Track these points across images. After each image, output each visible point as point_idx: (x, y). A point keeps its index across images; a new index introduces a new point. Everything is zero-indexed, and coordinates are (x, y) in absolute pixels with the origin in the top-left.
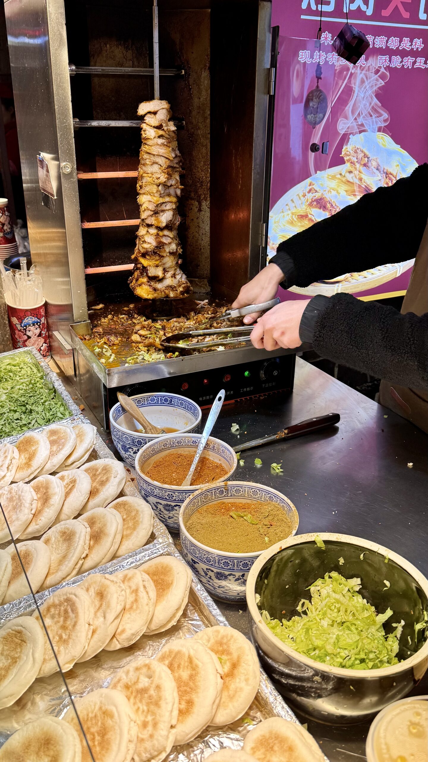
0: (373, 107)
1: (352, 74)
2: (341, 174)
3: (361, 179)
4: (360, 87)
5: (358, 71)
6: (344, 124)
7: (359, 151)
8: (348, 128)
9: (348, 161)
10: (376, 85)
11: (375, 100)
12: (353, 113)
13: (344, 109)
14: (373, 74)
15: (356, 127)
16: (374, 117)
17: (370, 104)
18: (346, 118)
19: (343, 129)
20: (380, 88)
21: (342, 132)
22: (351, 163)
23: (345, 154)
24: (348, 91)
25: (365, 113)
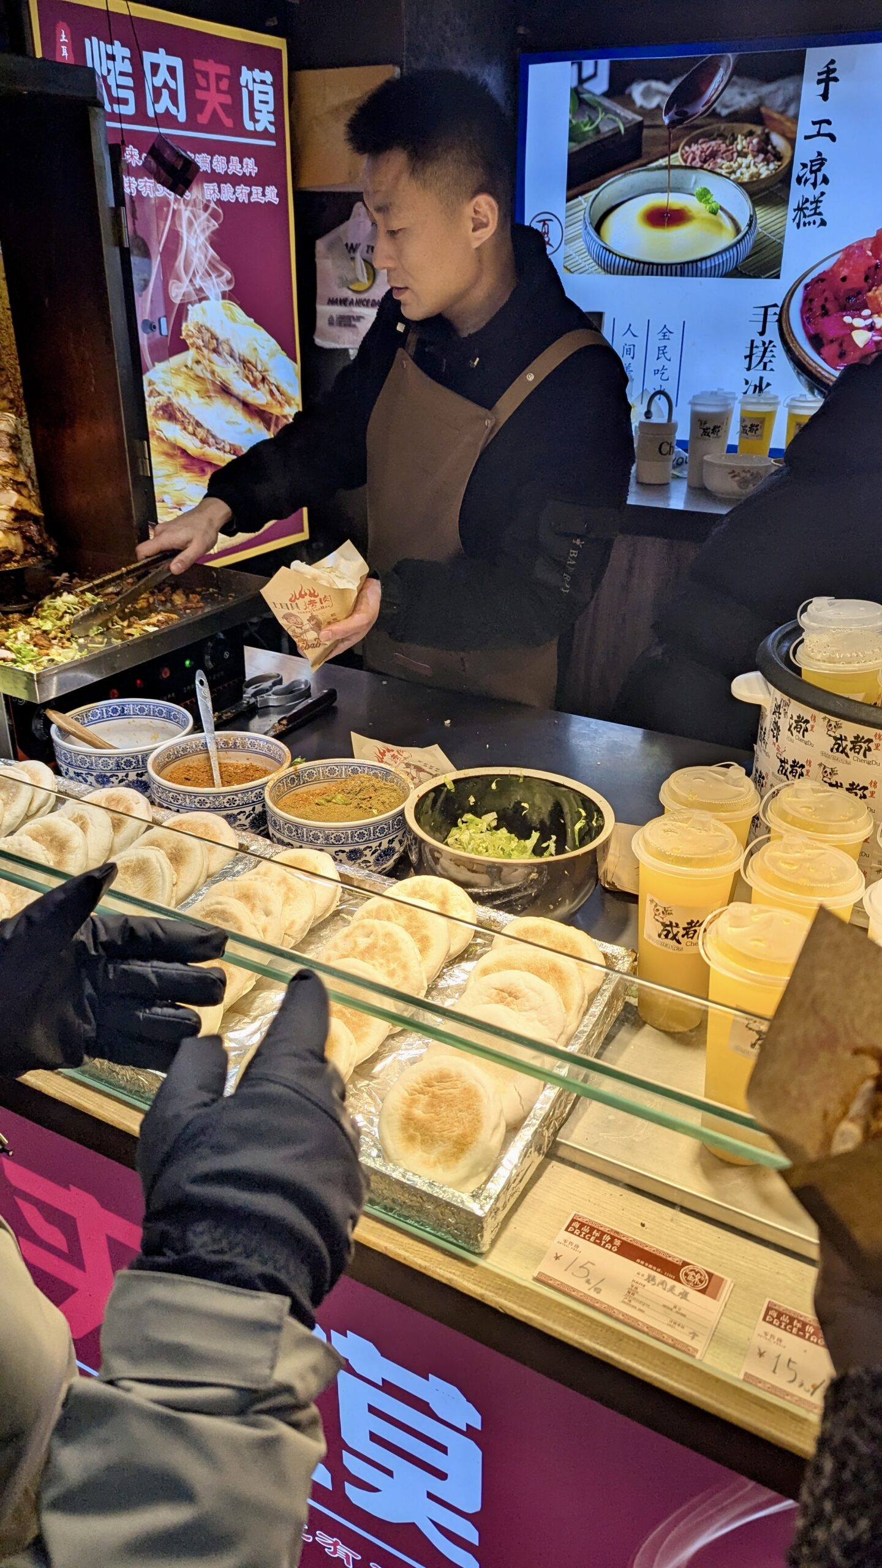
0: (210, 262)
1: (174, 211)
2: (186, 366)
3: (213, 373)
4: (189, 232)
5: (182, 207)
6: (178, 288)
7: (204, 331)
8: (184, 295)
9: (193, 344)
10: (208, 227)
11: (211, 251)
12: (186, 272)
13: (173, 266)
14: (202, 212)
15: (193, 293)
16: (214, 276)
17: (206, 257)
18: (179, 279)
19: (177, 296)
20: (213, 233)
21: (177, 301)
22: (197, 348)
23: (187, 334)
24: (174, 238)
25: (201, 271)
